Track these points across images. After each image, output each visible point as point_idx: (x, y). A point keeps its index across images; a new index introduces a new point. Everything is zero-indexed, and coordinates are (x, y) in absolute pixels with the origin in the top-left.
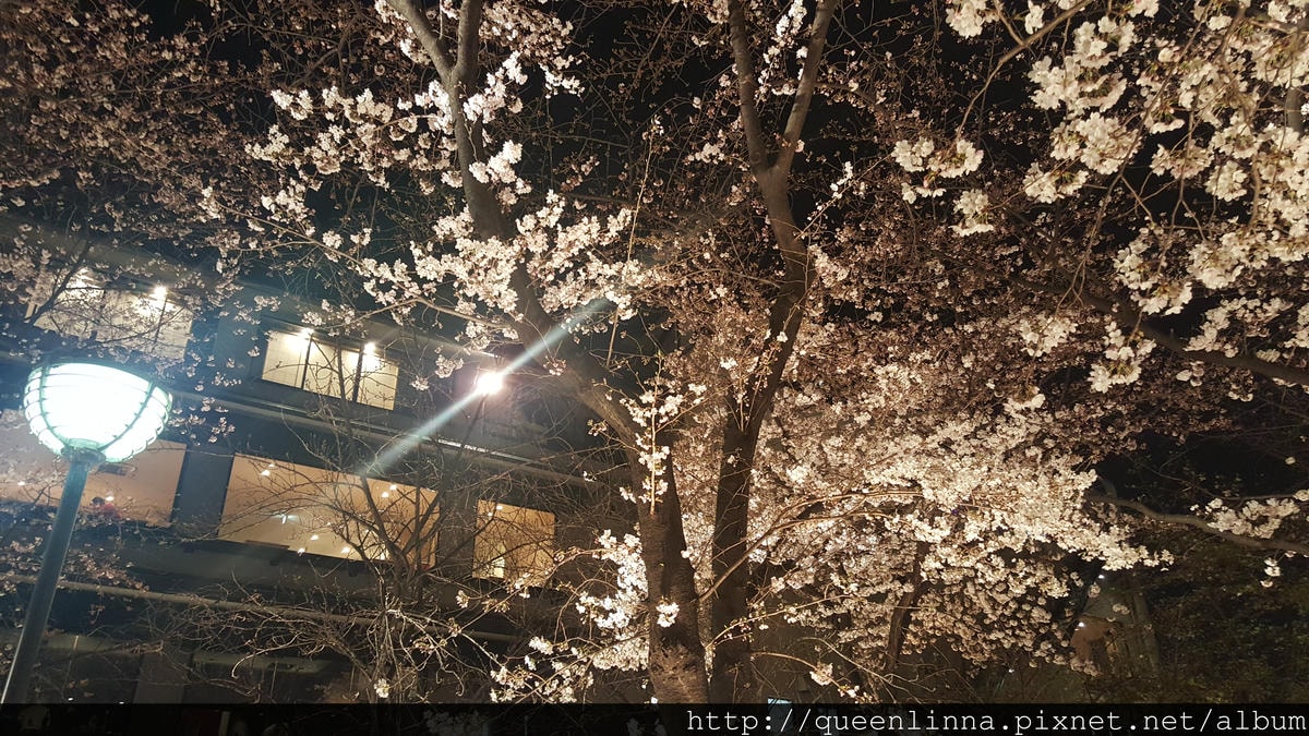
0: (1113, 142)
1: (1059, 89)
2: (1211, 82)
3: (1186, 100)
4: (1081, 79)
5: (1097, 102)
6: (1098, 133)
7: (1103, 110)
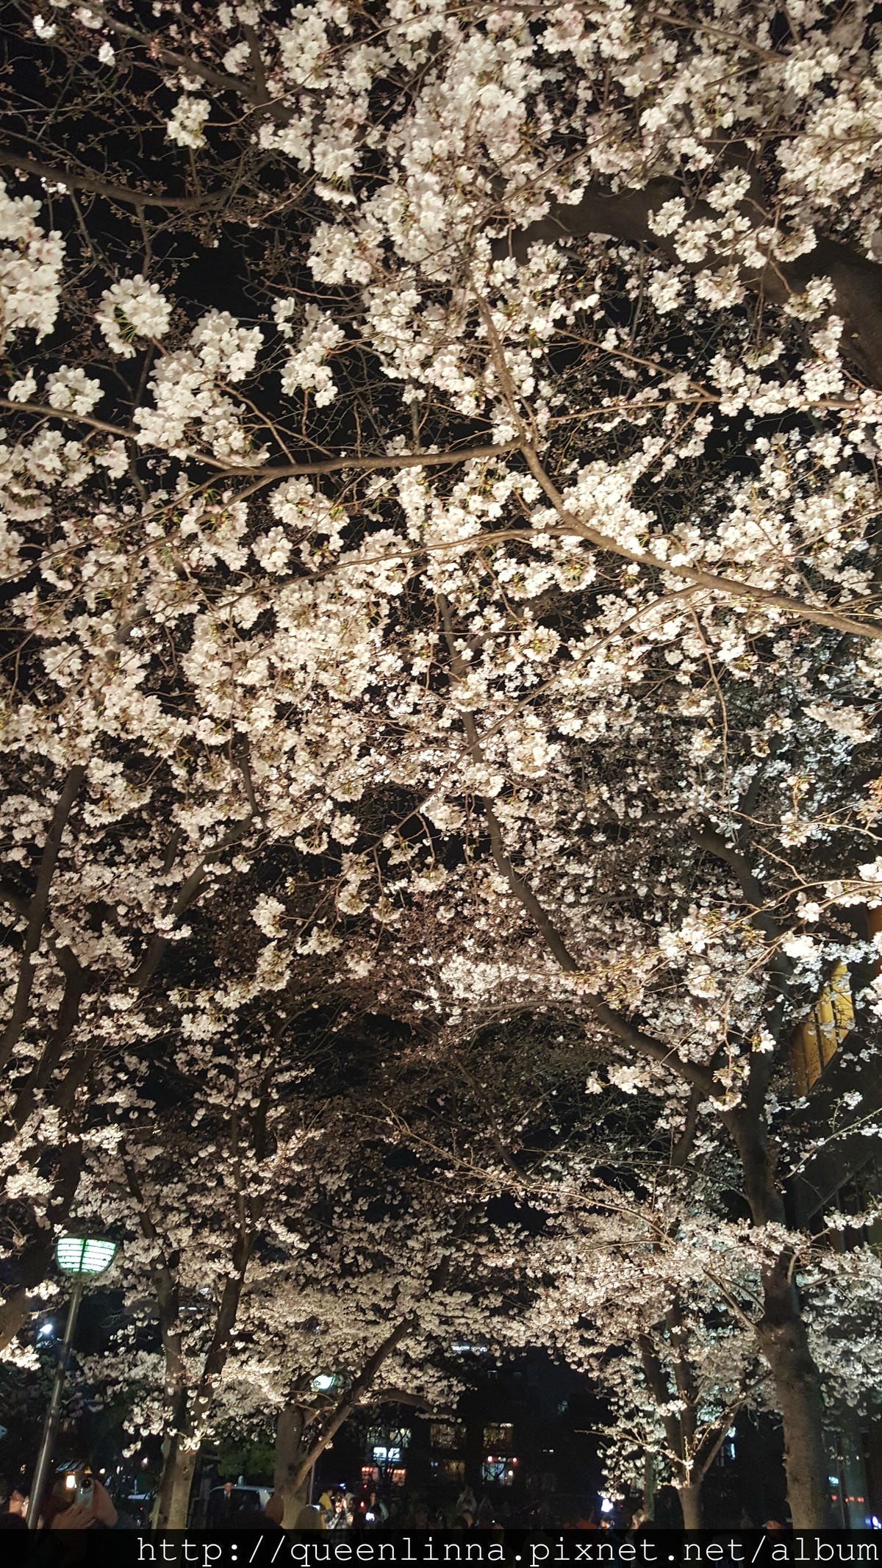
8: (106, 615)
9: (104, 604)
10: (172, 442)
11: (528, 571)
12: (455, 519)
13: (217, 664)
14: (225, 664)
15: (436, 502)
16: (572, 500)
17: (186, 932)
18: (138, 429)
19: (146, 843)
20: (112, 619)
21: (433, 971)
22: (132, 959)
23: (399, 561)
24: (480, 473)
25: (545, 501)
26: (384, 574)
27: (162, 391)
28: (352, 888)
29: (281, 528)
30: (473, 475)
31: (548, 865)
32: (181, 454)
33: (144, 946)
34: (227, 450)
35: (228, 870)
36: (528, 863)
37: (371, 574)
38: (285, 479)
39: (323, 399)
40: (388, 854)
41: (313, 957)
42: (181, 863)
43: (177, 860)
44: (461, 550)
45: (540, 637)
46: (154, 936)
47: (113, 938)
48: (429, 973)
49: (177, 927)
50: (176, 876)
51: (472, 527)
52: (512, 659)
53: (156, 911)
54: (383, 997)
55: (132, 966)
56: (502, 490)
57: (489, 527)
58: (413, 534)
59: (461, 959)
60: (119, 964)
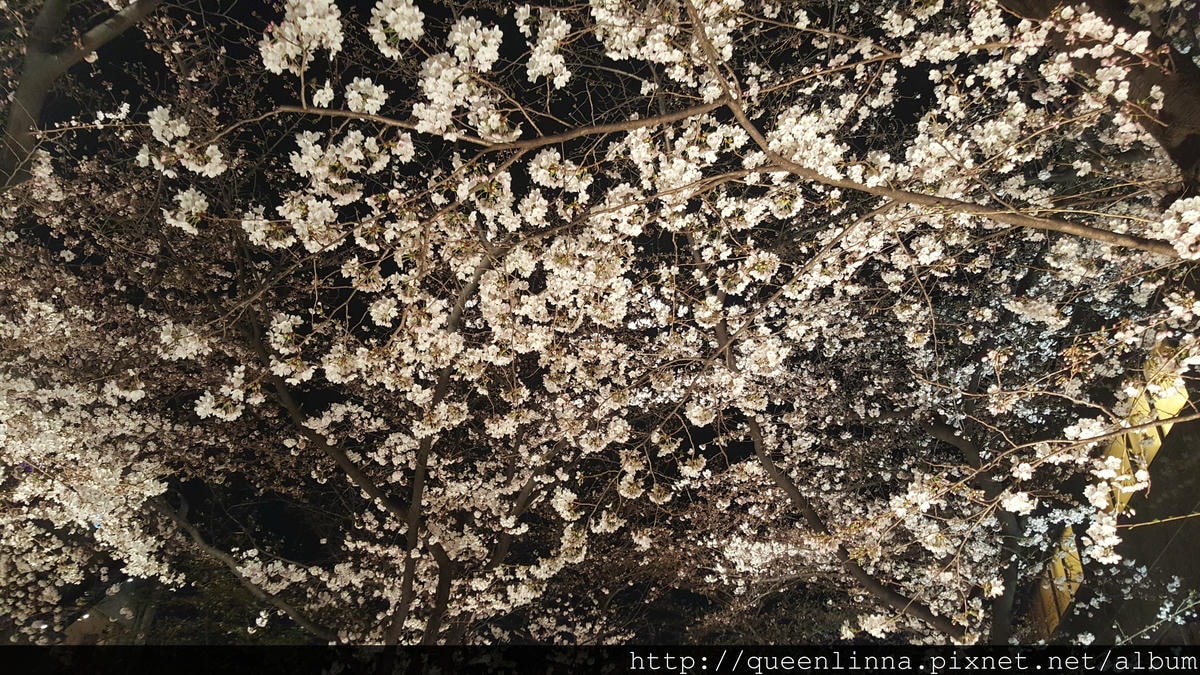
0: (324, 228)
1: (311, 163)
2: (413, 237)
3: (389, 235)
4: (333, 169)
5: (334, 195)
6: (318, 215)
7: (335, 203)
8: (412, 272)
9: (408, 264)
10: (444, 128)
11: (746, 207)
12: (678, 168)
13: (498, 301)
14: (504, 301)
15: (662, 156)
16: (776, 141)
17: (524, 528)
18: (416, 120)
19: (493, 464)
20: (416, 274)
21: (719, 551)
22: (486, 551)
23: (636, 207)
24: (696, 129)
25: (752, 146)
26: (625, 219)
27: (429, 86)
28: (629, 478)
29: (538, 190)
30: (689, 131)
31: (803, 460)
32: (452, 137)
33: (496, 542)
34: (487, 130)
35: (553, 480)
36: (787, 459)
37: (617, 220)
38: (539, 150)
39: (560, 82)
40: (657, 449)
41: (605, 536)
42: (518, 478)
43: (516, 475)
44: (687, 194)
45: (762, 260)
46: (501, 534)
47: (471, 536)
48: (717, 554)
49: (517, 525)
51: (693, 173)
52: (742, 281)
53: (502, 514)
54: (681, 574)
55: (488, 557)
56: (715, 140)
57: (706, 172)
58: (647, 185)
59: (739, 540)
60: (478, 556)
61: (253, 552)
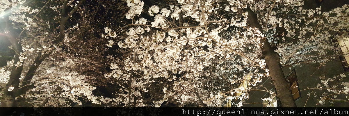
10: (156, 26)
11: (203, 43)
12: (194, 35)
15: (192, 33)
16: (211, 34)
18: (152, 25)
21: (180, 97)
22: (141, 95)
24: (198, 29)
25: (207, 34)
27: (156, 20)
29: (170, 36)
32: (158, 28)
34: (163, 26)
35: (152, 82)
36: (193, 81)
37: (181, 42)
38: (171, 30)
39: (177, 19)
44: (194, 39)
45: (203, 52)
46: (144, 92)
47: (138, 92)
49: (146, 90)
50: (145, 83)
51: (196, 36)
53: (143, 88)
57: (198, 37)
58: (188, 37)
59: (183, 95)
61: (102, 97)
